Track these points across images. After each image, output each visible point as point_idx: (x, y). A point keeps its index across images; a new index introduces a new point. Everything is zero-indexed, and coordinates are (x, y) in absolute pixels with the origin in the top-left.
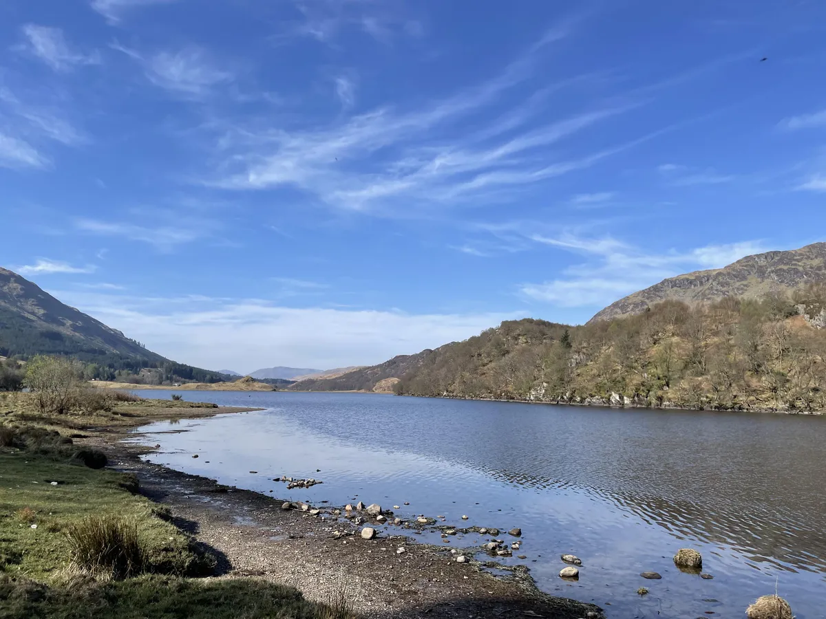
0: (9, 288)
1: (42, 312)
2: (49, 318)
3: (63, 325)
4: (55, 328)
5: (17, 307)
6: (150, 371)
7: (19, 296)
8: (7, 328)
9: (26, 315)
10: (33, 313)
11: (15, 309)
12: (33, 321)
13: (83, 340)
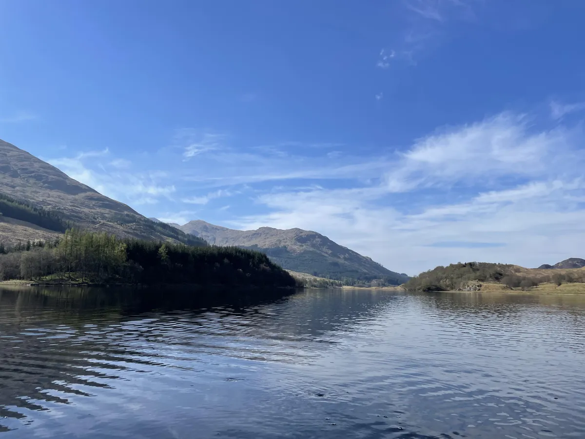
0: (316, 241)
1: (330, 252)
2: (334, 255)
3: (339, 258)
4: (336, 260)
5: (320, 250)
6: (376, 281)
7: (320, 245)
8: (316, 261)
9: (323, 254)
10: (326, 253)
11: (319, 252)
12: (326, 257)
13: (349, 265)
